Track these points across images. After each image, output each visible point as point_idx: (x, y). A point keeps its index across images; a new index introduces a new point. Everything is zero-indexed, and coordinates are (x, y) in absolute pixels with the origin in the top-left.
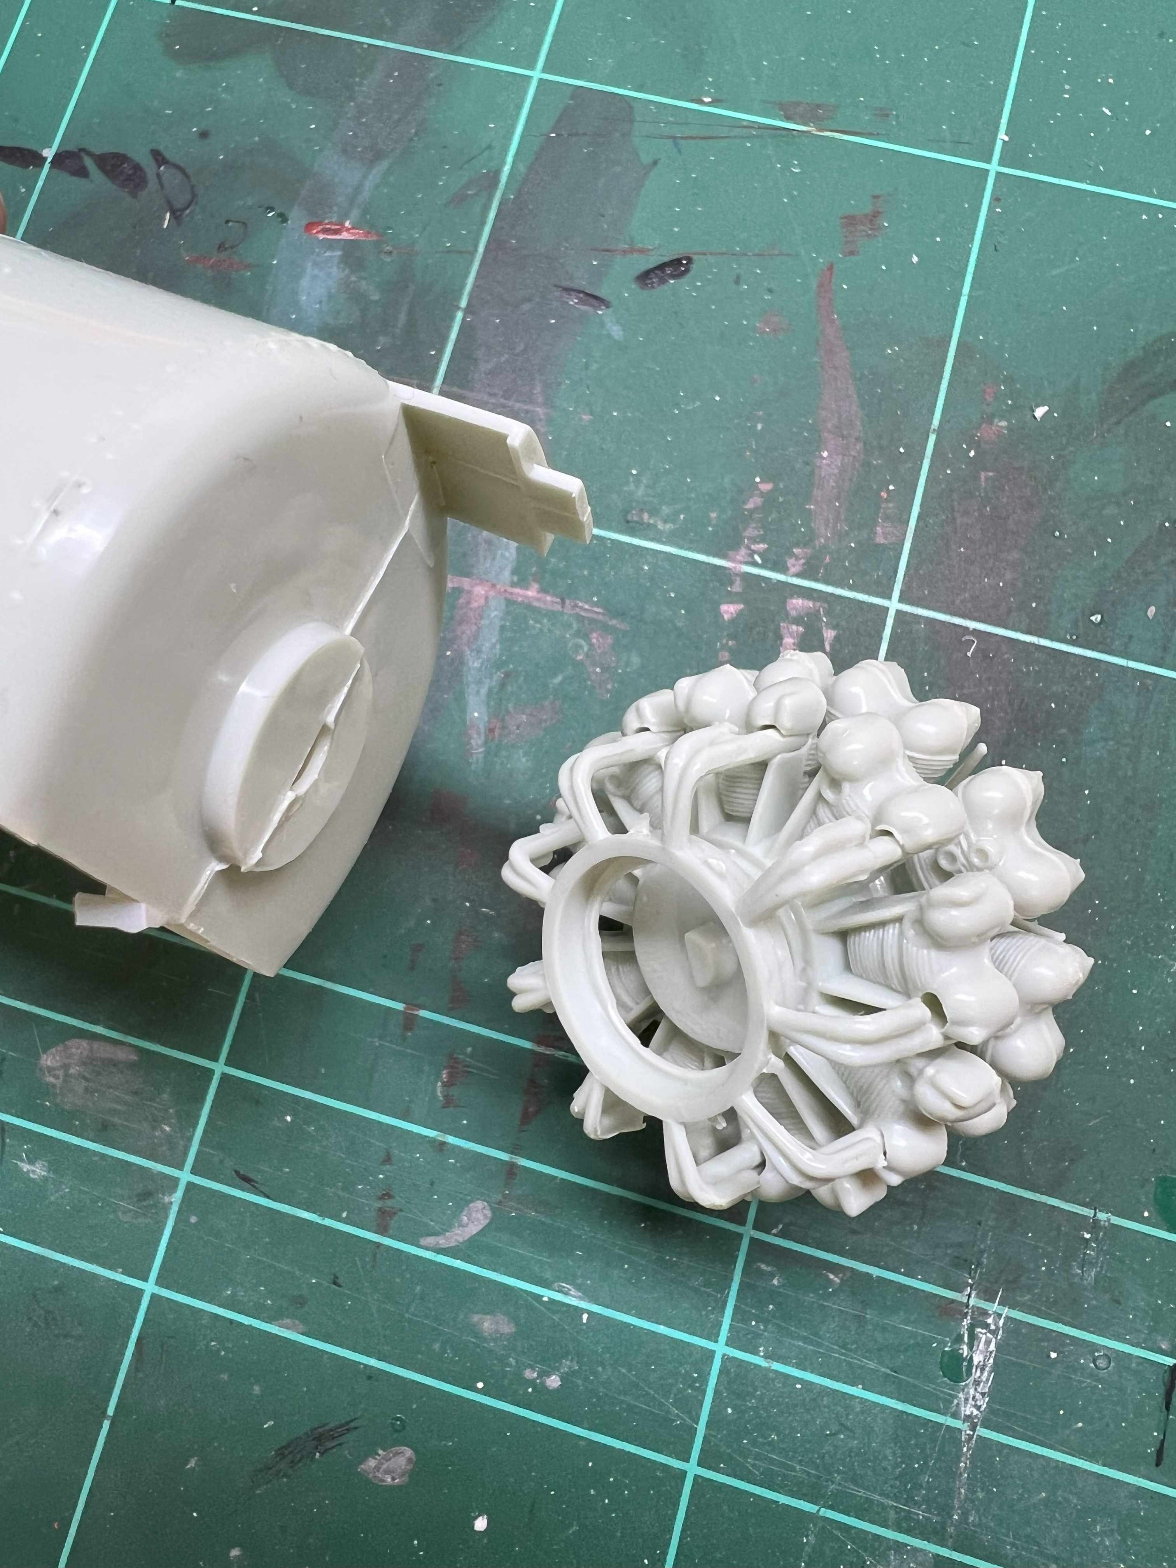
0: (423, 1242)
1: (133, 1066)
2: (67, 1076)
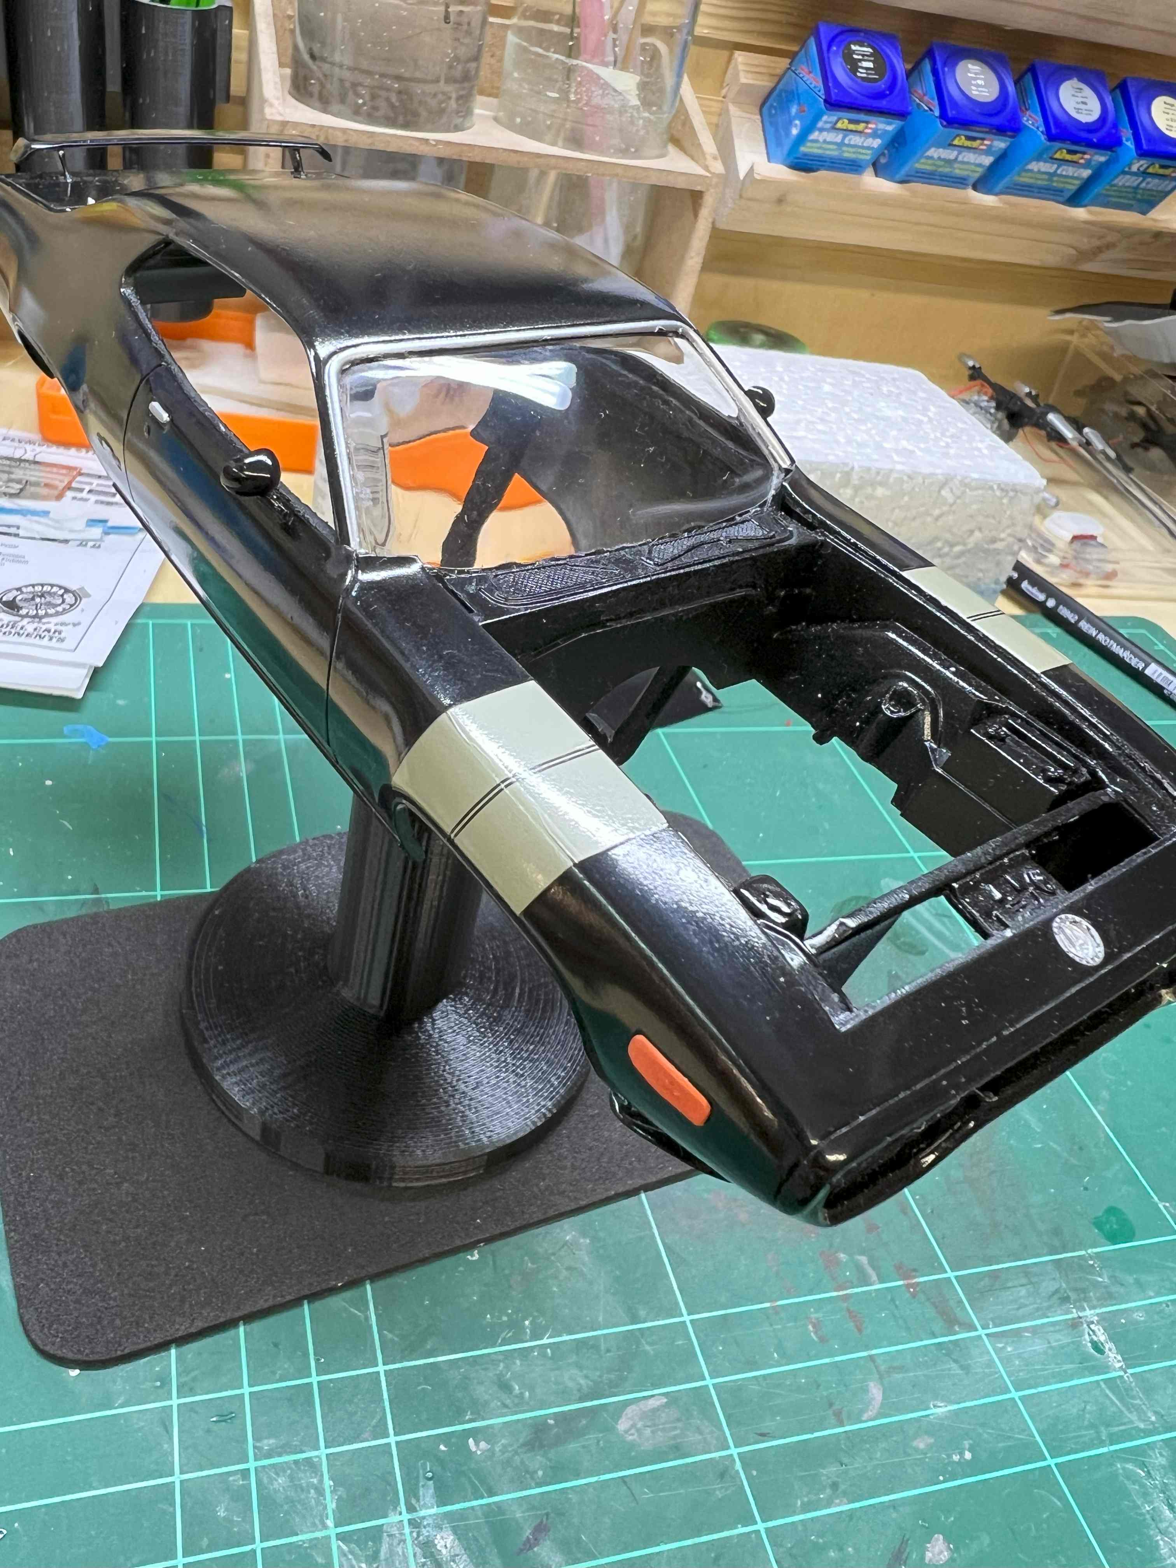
0: (862, 1419)
1: (666, 1405)
2: (638, 1430)
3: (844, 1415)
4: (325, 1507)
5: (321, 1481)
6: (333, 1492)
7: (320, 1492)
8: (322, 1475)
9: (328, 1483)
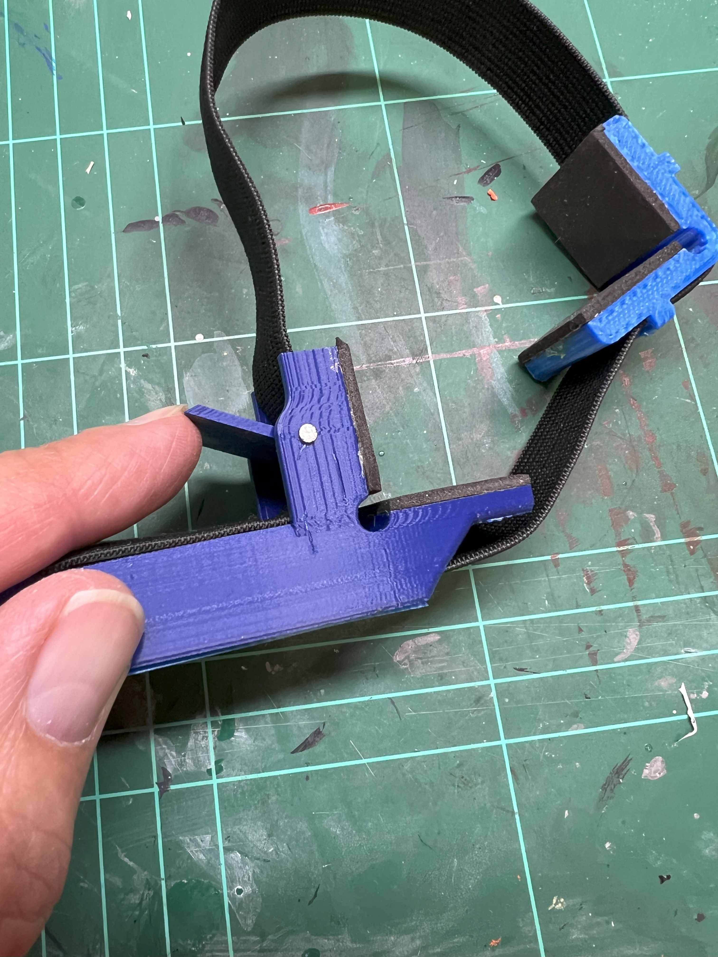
0: (615, 660)
1: (440, 642)
2: (410, 661)
3: (598, 657)
4: (146, 710)
5: (144, 689)
6: (153, 698)
7: (143, 698)
9: (149, 691)
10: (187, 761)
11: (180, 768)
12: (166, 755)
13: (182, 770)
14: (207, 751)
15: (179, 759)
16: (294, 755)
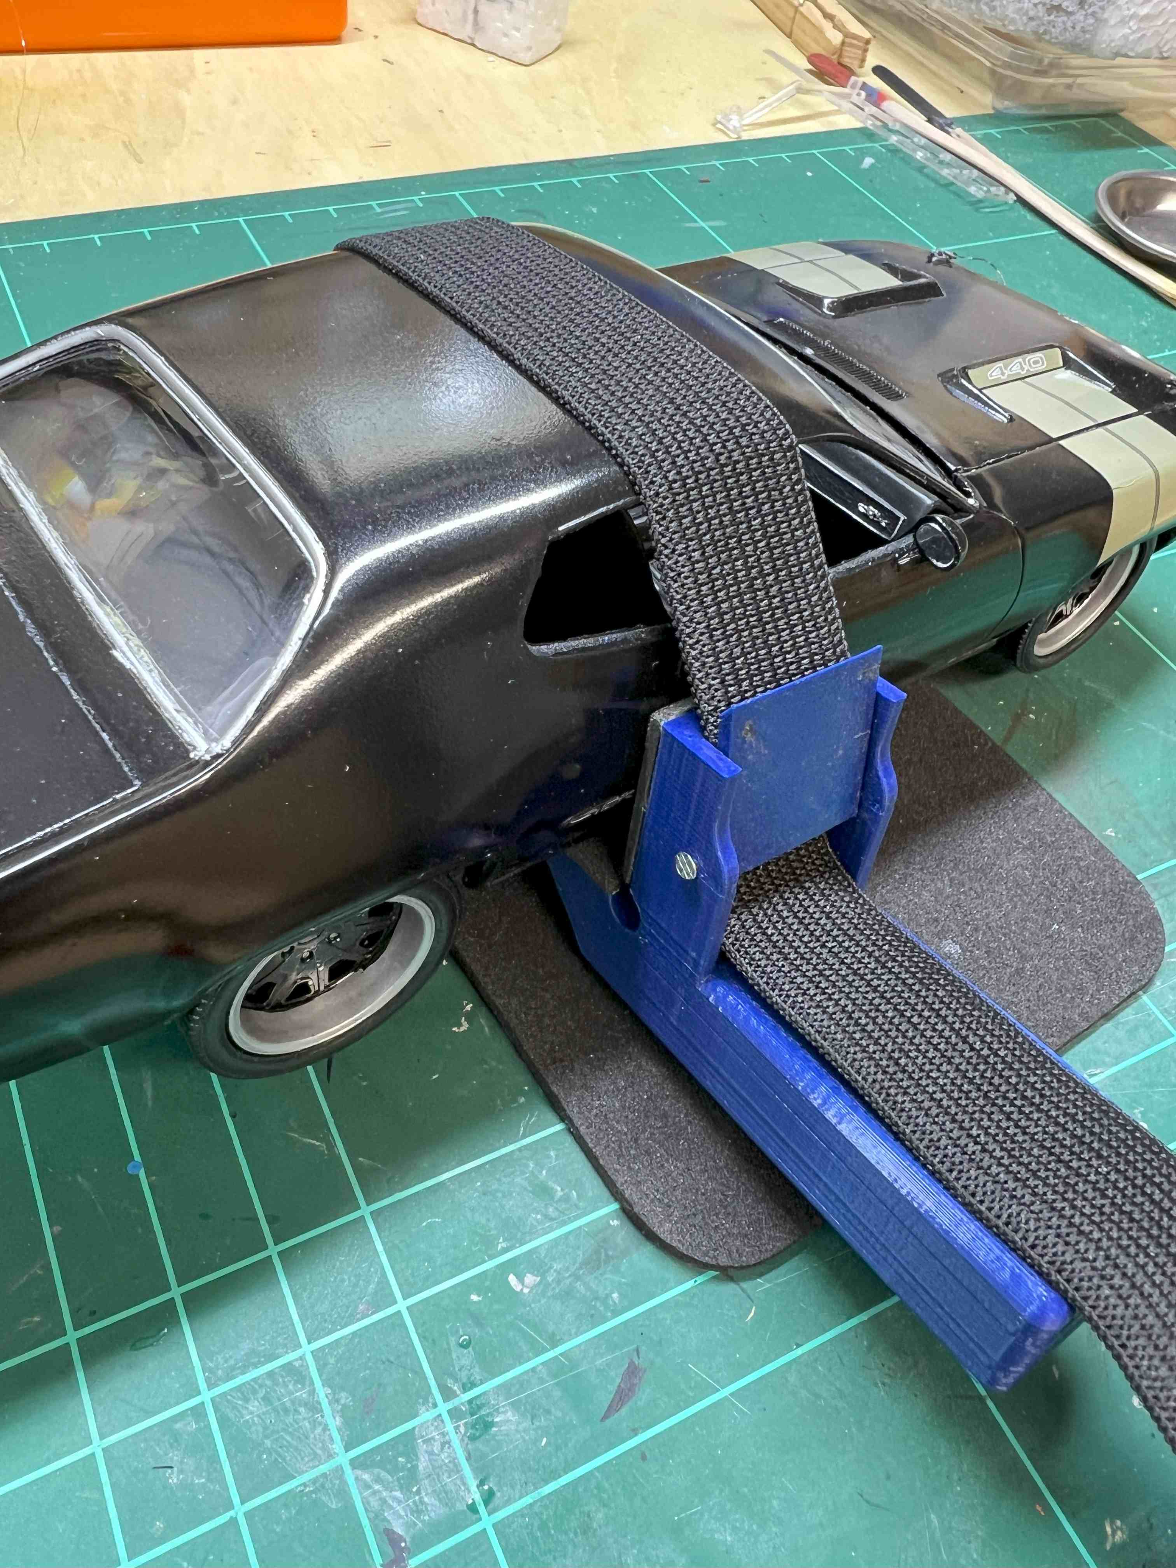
4: (326, 1428)
5: (312, 1392)
6: (334, 1401)
7: (315, 1408)
8: (312, 1383)
9: (322, 1392)
10: (426, 1499)
11: (418, 1518)
12: (383, 1501)
13: (423, 1521)
14: (457, 1469)
15: (410, 1502)
16: (608, 1422)
